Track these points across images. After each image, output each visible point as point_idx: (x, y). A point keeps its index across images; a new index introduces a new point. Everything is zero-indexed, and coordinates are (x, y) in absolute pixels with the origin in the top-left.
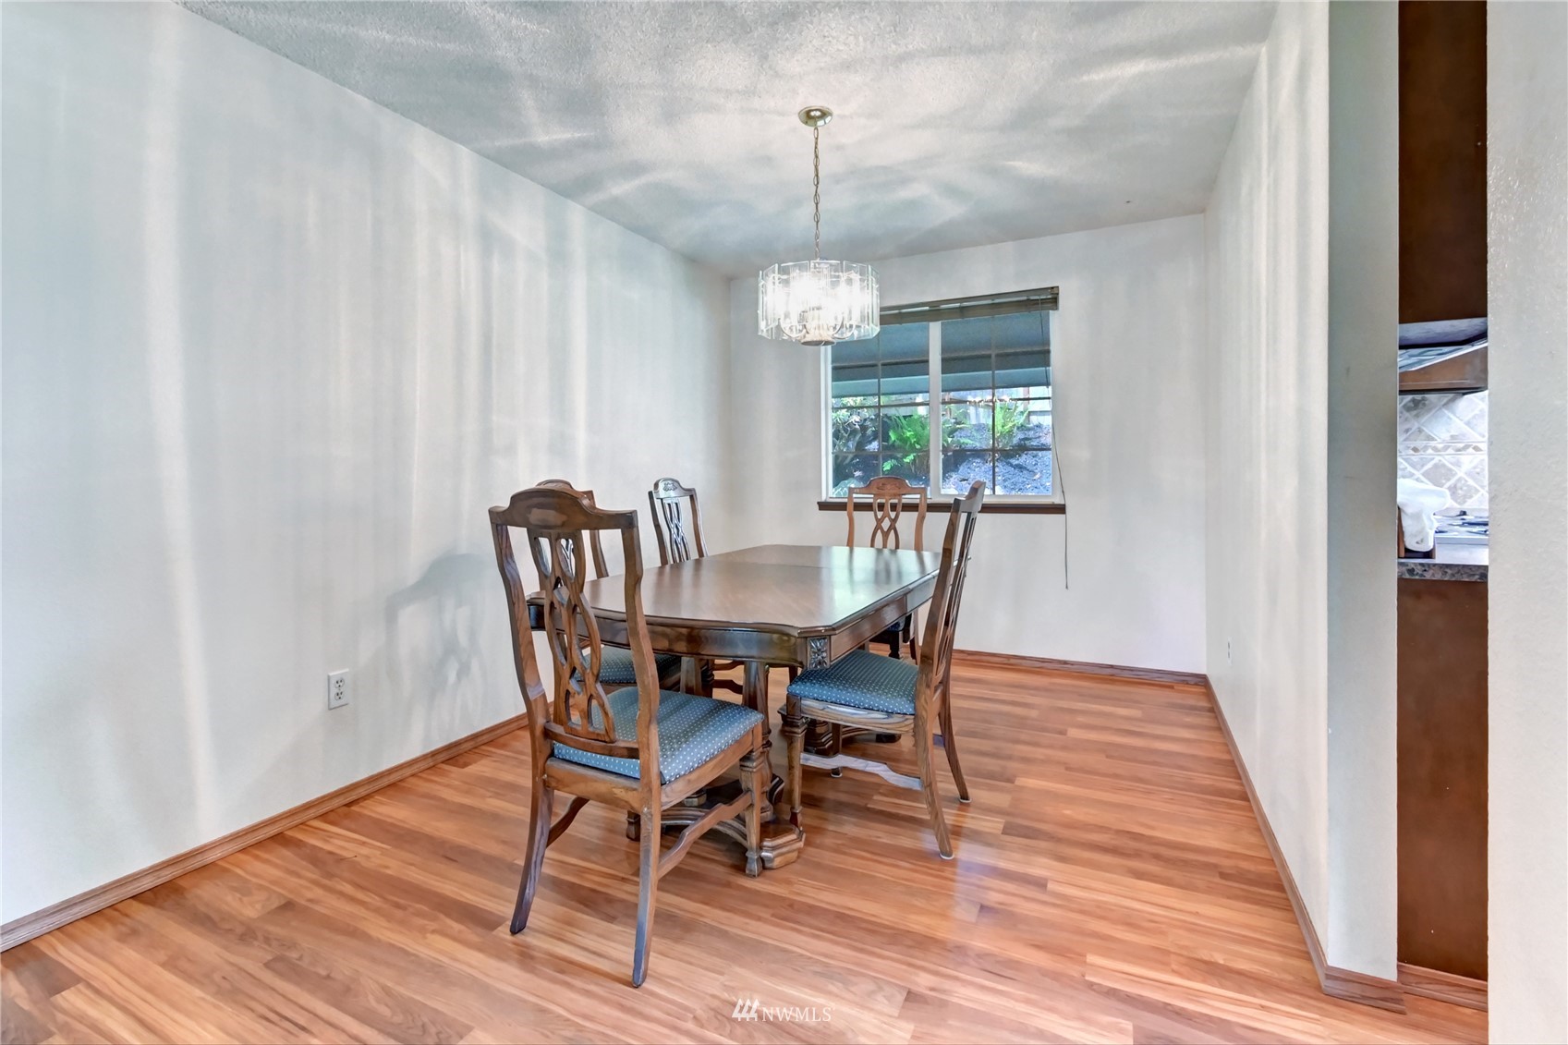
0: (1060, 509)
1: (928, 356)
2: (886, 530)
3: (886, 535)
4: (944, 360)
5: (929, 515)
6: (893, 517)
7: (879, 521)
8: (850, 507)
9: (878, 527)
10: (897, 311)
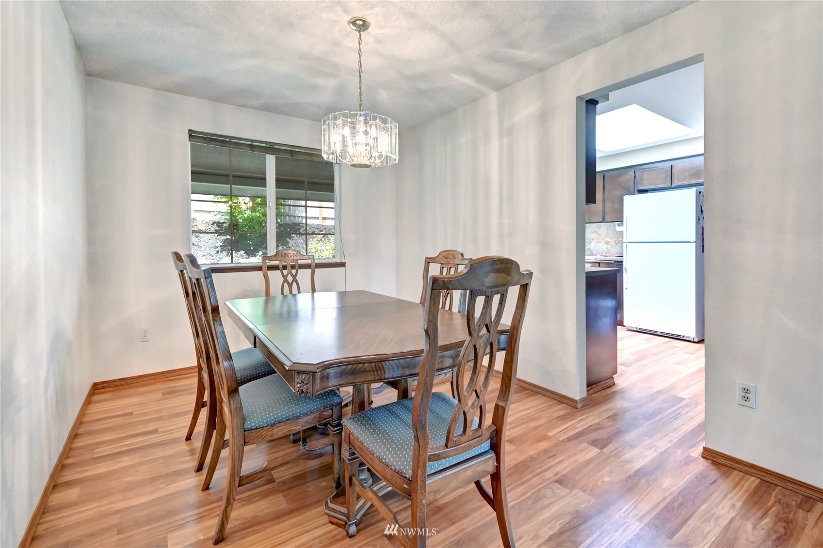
0: (342, 265)
1: (266, 175)
2: (290, 282)
3: (290, 285)
4: (277, 180)
5: (317, 270)
6: (294, 274)
7: (285, 277)
8: (264, 268)
9: (286, 280)
10: (250, 143)
